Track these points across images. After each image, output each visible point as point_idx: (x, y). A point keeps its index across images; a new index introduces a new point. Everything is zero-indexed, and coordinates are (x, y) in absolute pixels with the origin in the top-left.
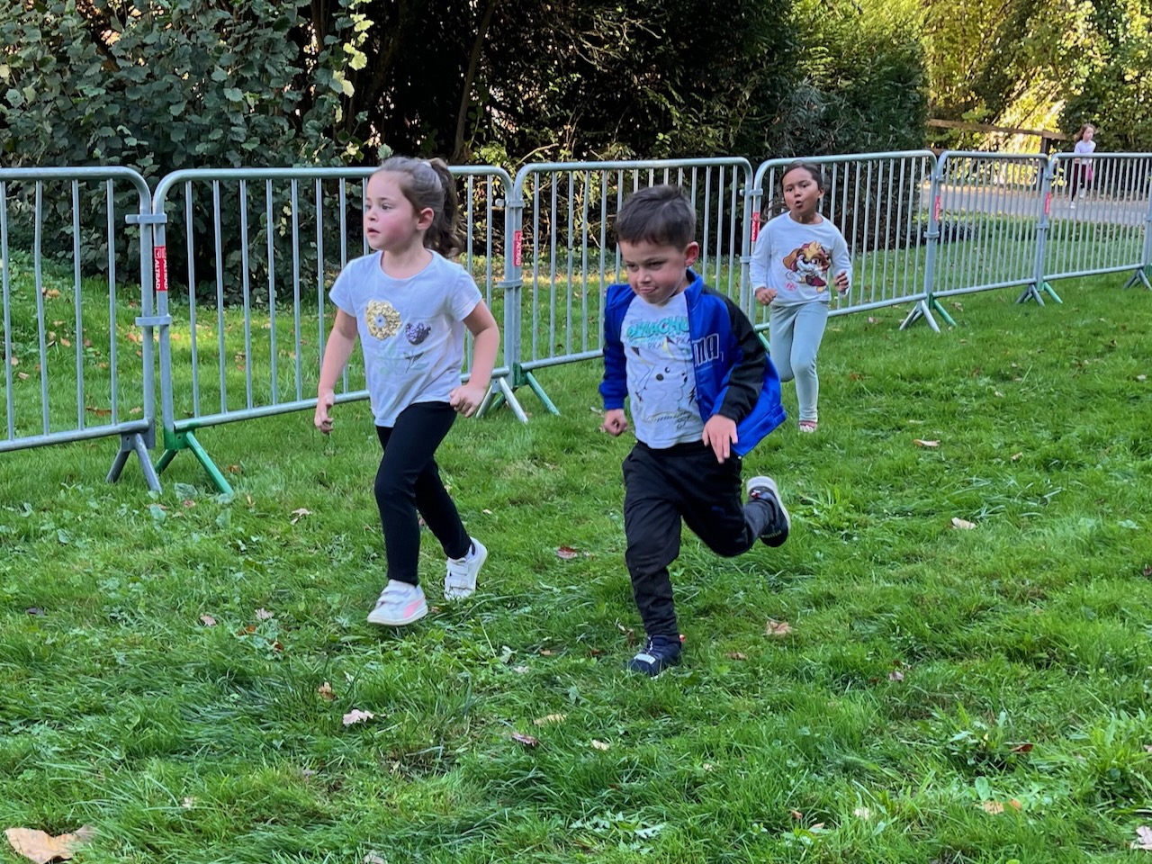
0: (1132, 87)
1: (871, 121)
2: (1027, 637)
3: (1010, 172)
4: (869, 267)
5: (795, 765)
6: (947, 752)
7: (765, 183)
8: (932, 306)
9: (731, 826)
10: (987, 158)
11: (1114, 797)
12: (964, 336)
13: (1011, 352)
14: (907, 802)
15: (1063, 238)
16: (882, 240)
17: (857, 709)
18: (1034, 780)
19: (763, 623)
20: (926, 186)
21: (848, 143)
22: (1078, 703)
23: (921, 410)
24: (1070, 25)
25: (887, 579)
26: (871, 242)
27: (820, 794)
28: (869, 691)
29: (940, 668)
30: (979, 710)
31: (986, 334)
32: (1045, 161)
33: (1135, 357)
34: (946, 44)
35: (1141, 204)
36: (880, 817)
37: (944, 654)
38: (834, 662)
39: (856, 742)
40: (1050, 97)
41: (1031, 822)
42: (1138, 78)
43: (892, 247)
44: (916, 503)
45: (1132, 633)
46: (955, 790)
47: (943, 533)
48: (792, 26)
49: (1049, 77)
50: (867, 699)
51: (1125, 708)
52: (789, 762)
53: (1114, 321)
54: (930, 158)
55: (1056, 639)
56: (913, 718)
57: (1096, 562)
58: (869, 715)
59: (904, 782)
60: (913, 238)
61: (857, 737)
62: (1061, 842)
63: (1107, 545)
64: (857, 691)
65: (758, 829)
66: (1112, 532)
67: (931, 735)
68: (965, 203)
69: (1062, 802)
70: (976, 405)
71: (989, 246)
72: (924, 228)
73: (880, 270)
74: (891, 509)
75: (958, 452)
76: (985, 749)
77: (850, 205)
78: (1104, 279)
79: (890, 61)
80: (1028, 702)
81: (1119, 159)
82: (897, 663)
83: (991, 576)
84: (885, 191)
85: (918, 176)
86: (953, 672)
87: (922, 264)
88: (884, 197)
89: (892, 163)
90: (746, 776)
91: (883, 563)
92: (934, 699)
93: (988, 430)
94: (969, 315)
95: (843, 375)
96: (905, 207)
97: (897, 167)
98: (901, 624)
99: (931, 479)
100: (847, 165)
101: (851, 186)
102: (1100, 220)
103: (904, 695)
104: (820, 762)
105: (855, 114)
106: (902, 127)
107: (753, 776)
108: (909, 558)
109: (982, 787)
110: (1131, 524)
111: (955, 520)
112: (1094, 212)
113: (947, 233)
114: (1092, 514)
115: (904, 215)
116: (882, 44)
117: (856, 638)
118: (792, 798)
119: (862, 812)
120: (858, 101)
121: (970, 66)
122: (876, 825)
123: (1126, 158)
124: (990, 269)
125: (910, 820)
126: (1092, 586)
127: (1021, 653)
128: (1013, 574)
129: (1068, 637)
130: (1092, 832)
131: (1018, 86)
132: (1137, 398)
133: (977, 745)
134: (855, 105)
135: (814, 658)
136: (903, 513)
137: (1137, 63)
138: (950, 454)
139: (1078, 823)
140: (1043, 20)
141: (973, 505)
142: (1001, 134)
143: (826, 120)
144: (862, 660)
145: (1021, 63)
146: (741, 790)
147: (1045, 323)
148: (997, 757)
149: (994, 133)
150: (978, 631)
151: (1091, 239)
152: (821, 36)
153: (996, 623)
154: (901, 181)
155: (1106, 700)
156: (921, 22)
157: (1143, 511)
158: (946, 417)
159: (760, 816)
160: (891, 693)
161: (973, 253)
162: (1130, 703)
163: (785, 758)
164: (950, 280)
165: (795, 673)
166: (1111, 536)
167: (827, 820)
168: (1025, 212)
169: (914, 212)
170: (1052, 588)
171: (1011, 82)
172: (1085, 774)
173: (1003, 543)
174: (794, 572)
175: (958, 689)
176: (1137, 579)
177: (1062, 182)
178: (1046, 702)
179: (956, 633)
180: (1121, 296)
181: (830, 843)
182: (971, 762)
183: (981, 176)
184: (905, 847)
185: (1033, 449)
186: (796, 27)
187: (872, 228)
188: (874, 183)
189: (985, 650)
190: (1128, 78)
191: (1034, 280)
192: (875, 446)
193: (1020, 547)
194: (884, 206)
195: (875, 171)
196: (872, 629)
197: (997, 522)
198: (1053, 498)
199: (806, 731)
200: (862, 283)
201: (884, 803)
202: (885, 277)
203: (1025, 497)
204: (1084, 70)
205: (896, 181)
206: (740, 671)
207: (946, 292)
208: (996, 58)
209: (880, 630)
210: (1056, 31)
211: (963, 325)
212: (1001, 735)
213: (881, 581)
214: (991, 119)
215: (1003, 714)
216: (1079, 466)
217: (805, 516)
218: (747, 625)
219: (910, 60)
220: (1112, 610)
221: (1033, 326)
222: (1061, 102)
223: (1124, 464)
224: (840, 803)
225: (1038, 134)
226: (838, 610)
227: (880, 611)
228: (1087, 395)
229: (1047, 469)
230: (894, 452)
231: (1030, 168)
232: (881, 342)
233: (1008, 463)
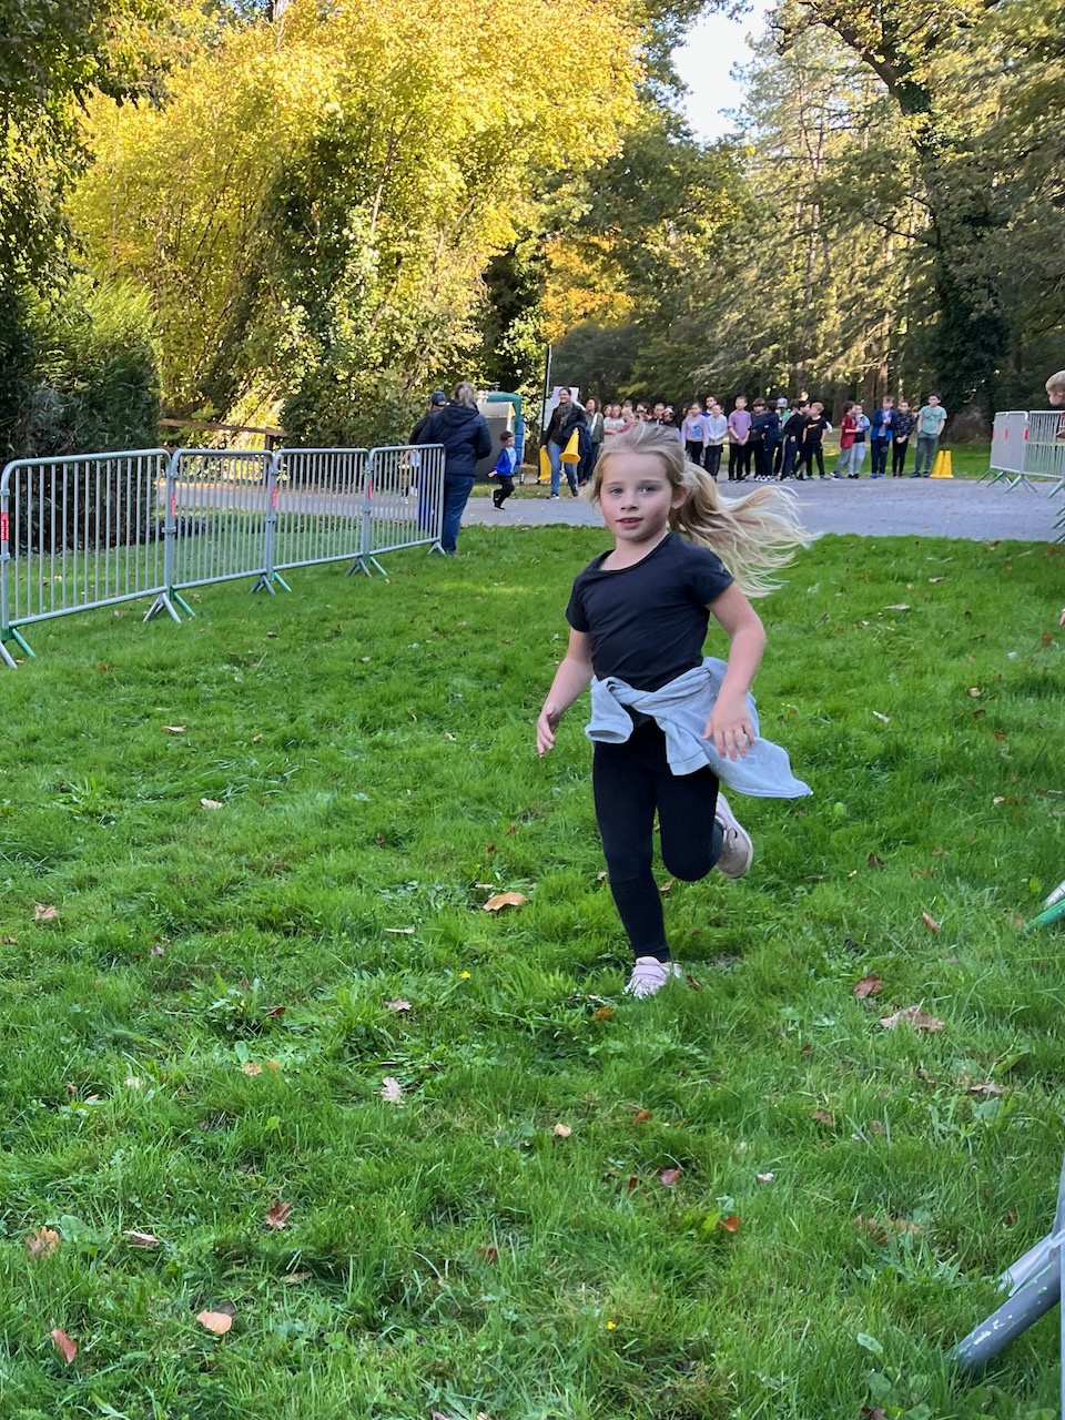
0: (344, 387)
1: (107, 421)
2: (275, 907)
3: (238, 468)
4: (112, 563)
5: (68, 1041)
6: (208, 1020)
7: (11, 484)
8: (173, 599)
9: (12, 1104)
10: (217, 455)
11: (360, 1052)
12: (203, 625)
13: (247, 640)
14: (174, 1069)
15: (289, 531)
16: (123, 536)
17: (123, 984)
18: (288, 1041)
19: (31, 908)
20: (162, 484)
21: (87, 443)
22: (325, 966)
23: (167, 698)
24: (286, 329)
25: (145, 860)
26: (113, 538)
27: (93, 1067)
28: (133, 966)
29: (197, 941)
30: (234, 978)
31: (223, 623)
32: (270, 457)
33: (360, 640)
34: (174, 347)
35: (358, 496)
36: (150, 1085)
37: (200, 928)
38: (100, 941)
39: (125, 1016)
40: (271, 396)
41: (287, 1080)
42: (349, 377)
43: (133, 542)
44: (167, 787)
45: (369, 899)
46: (217, 1055)
47: (193, 813)
48: (28, 330)
49: (269, 377)
50: (131, 973)
51: (367, 968)
52: (62, 1039)
53: (339, 608)
54: (164, 455)
55: (301, 907)
56: (174, 989)
57: (335, 834)
58: (134, 989)
59: (169, 1051)
60: (152, 533)
61: (124, 1010)
62: (315, 1097)
63: (343, 817)
64: (122, 967)
65: (37, 1105)
66: (347, 805)
67: (192, 1004)
68: (198, 499)
69: (315, 1060)
70: (217, 690)
71: (223, 539)
72: (162, 524)
73: (123, 565)
74: (143, 794)
75: (203, 736)
76: (242, 1014)
77: (93, 503)
78: (327, 568)
79: (123, 364)
80: (279, 968)
81: (336, 454)
82: (158, 939)
83: (239, 852)
84: (124, 489)
85: (154, 474)
86: (209, 944)
87: (161, 558)
88: (124, 494)
89: (130, 461)
90: (24, 1055)
91: (139, 845)
92: (193, 970)
93: (230, 715)
94: (207, 605)
95: (94, 667)
96: (143, 504)
97: (134, 465)
98: (159, 901)
99: (179, 763)
100: (87, 464)
101: (93, 485)
102: (321, 512)
103: (166, 969)
104: (91, 1037)
105: (92, 415)
106: (136, 427)
107: (30, 1054)
108: (164, 839)
109: (241, 1049)
110: (363, 796)
111: (204, 801)
112: (316, 505)
113: (183, 527)
114: (328, 788)
115: (143, 512)
116: (114, 348)
117: (119, 917)
118: (67, 1073)
119: (133, 1082)
120: (95, 403)
121: (196, 368)
122: (146, 1093)
123: (342, 453)
124: (224, 561)
125: (177, 1086)
126: (331, 857)
127: (270, 923)
128: (259, 849)
129: (312, 905)
130: (343, 1085)
131: (241, 386)
132: (362, 678)
133: (235, 1011)
134: (92, 406)
135: (82, 937)
136: (155, 797)
137: (347, 365)
138: (196, 738)
139: (330, 1079)
140: (261, 323)
141: (220, 786)
142: (228, 432)
143: (65, 421)
144: (126, 938)
145: (243, 365)
146: (19, 1068)
147: (276, 611)
148: (254, 1022)
149: (221, 432)
150: (230, 905)
151: (314, 530)
152: (57, 339)
153: (246, 896)
154: (139, 477)
155: (349, 962)
156: (150, 325)
157: (374, 784)
158: (191, 704)
159: (38, 1092)
160: (154, 968)
161: (207, 546)
162: (371, 963)
163: (59, 1036)
164: (188, 573)
165: (63, 954)
166: (344, 808)
167: (101, 1092)
168: (252, 505)
169: (152, 509)
170: (295, 860)
171: (235, 383)
172: (334, 1032)
173: (249, 821)
174: (58, 858)
175: (214, 959)
176: (372, 848)
177: (286, 478)
178: (296, 968)
179: (211, 907)
180: (344, 583)
181: (105, 1113)
182: (230, 1028)
183: (212, 472)
184: (174, 1112)
185: (271, 730)
186: (32, 331)
187: (113, 525)
188: (114, 482)
189: (237, 923)
190: (340, 378)
191: (264, 570)
192: (126, 734)
193: (264, 823)
194: (123, 503)
195: (114, 470)
196: (133, 907)
197: (242, 800)
198: (293, 776)
199: (77, 1008)
200: (107, 579)
201: (152, 1072)
202: (127, 573)
203: (267, 776)
204: (301, 371)
205: (134, 479)
206: (12, 955)
207: (185, 585)
208: (220, 359)
209: (140, 908)
210: (273, 333)
211: (201, 615)
212: (256, 1000)
213: (139, 862)
214: (218, 417)
215: (257, 981)
216: (314, 745)
217: (65, 803)
218: (17, 910)
219: (142, 361)
220: (350, 878)
221: (266, 614)
222: (281, 401)
223: (355, 741)
224: (112, 1075)
225: (262, 431)
226: (99, 892)
227: (139, 890)
228: (319, 677)
229: (286, 749)
230: (144, 738)
231: (257, 464)
232: (127, 635)
233: (250, 745)
